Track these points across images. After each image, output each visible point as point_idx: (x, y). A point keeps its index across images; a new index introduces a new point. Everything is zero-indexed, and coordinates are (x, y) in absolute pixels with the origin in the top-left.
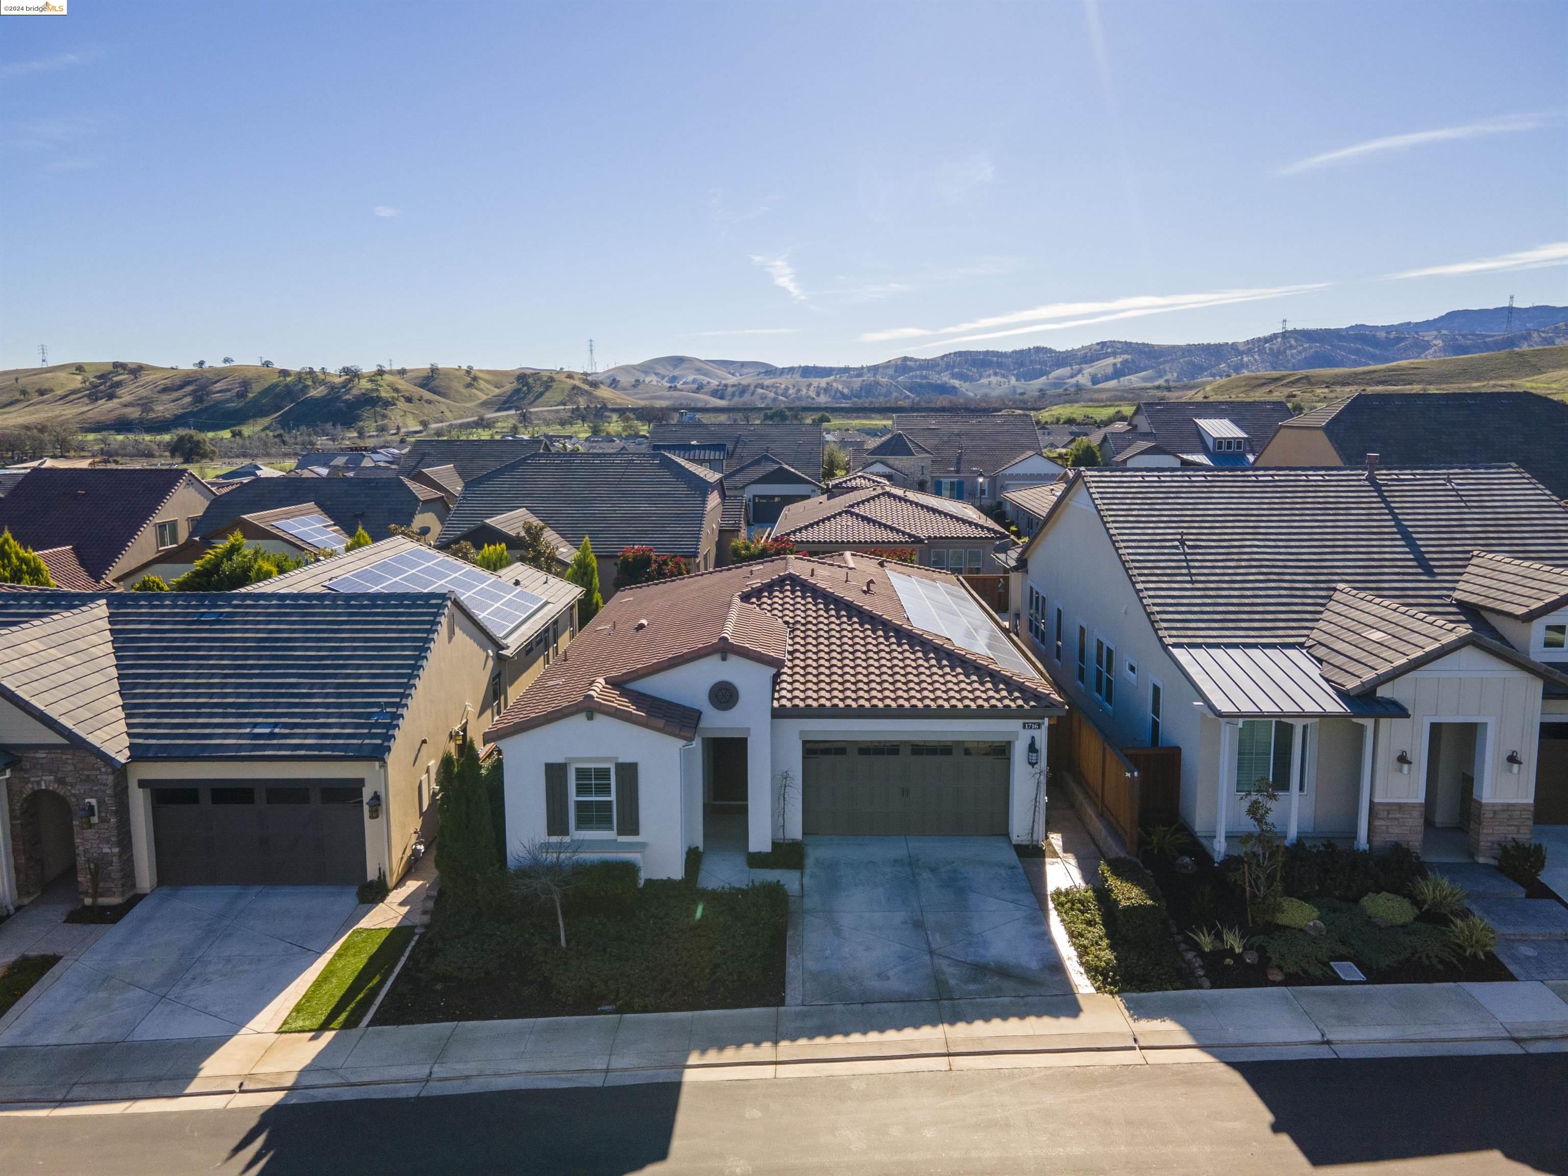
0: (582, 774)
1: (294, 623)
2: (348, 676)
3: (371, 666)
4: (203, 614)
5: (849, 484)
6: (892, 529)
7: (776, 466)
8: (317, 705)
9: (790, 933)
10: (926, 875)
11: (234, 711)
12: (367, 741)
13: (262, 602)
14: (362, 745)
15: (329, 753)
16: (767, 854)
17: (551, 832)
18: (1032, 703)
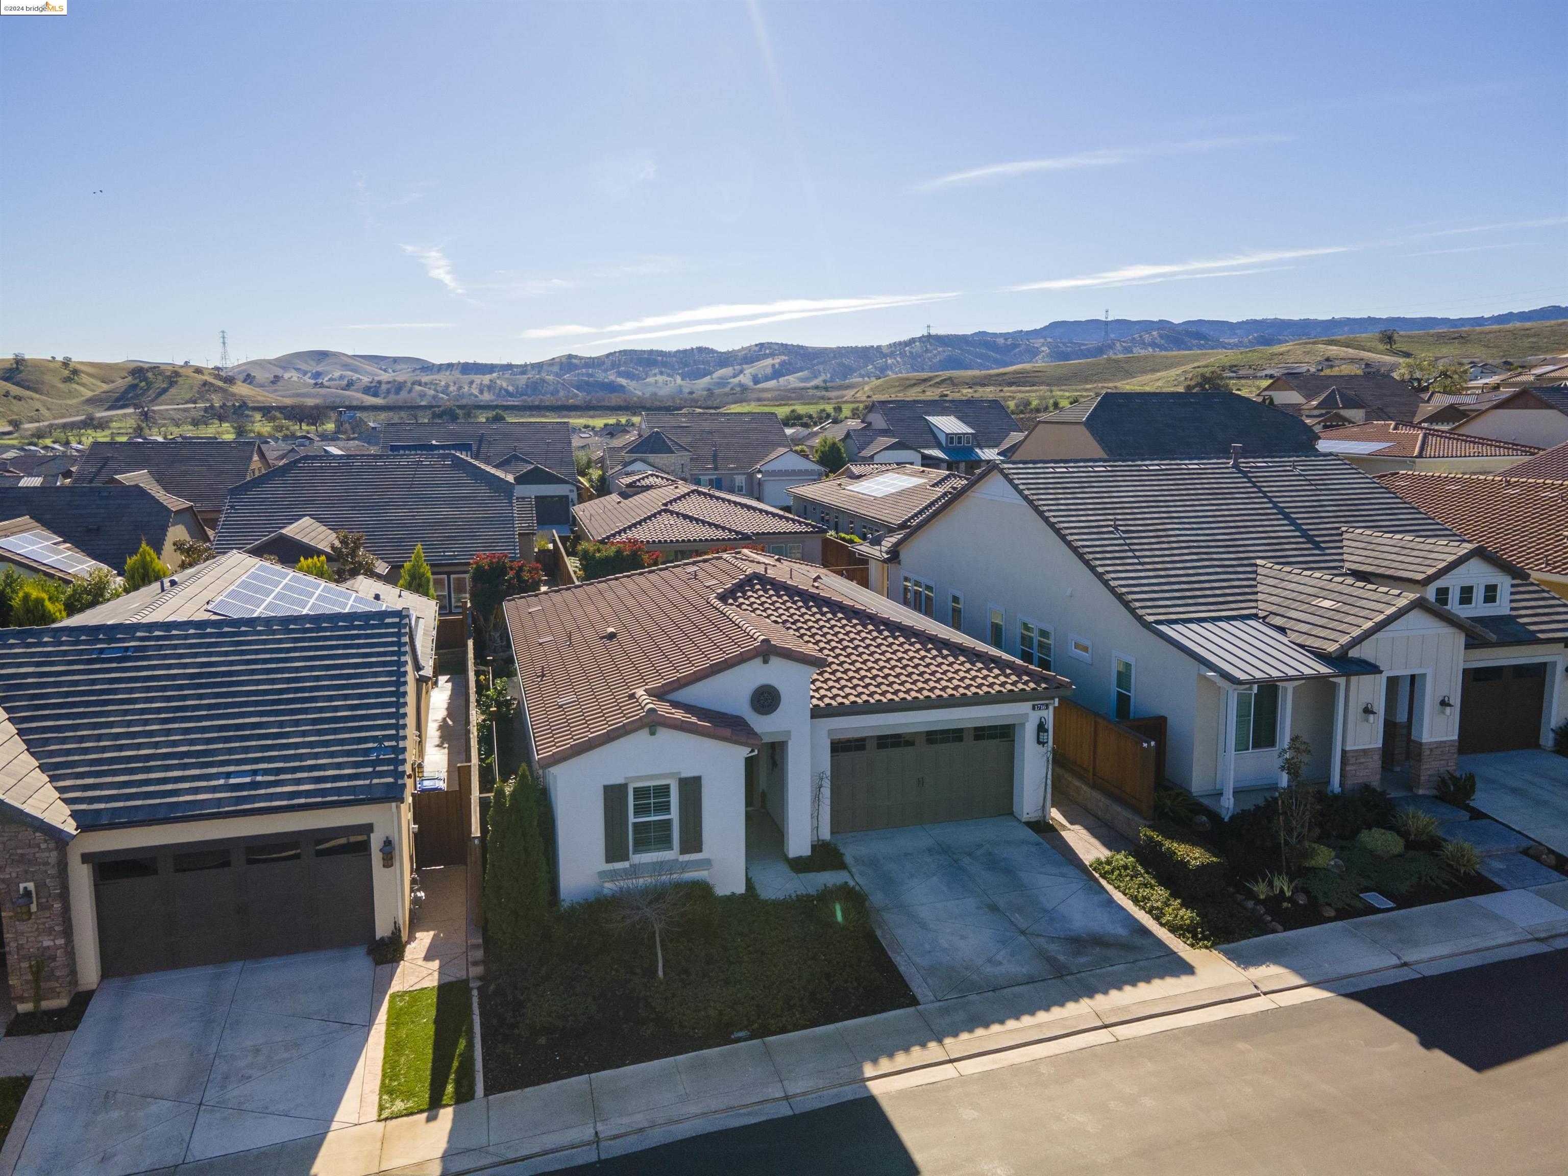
0: (640, 793)
1: (226, 654)
2: (321, 710)
3: (346, 697)
4: (101, 651)
5: (643, 483)
6: (717, 526)
7: (533, 466)
8: (296, 746)
9: (878, 933)
10: (967, 860)
11: (194, 760)
12: (375, 781)
13: (174, 632)
14: (370, 785)
15: (336, 798)
16: (808, 858)
17: (609, 859)
18: (1044, 685)
